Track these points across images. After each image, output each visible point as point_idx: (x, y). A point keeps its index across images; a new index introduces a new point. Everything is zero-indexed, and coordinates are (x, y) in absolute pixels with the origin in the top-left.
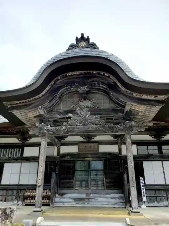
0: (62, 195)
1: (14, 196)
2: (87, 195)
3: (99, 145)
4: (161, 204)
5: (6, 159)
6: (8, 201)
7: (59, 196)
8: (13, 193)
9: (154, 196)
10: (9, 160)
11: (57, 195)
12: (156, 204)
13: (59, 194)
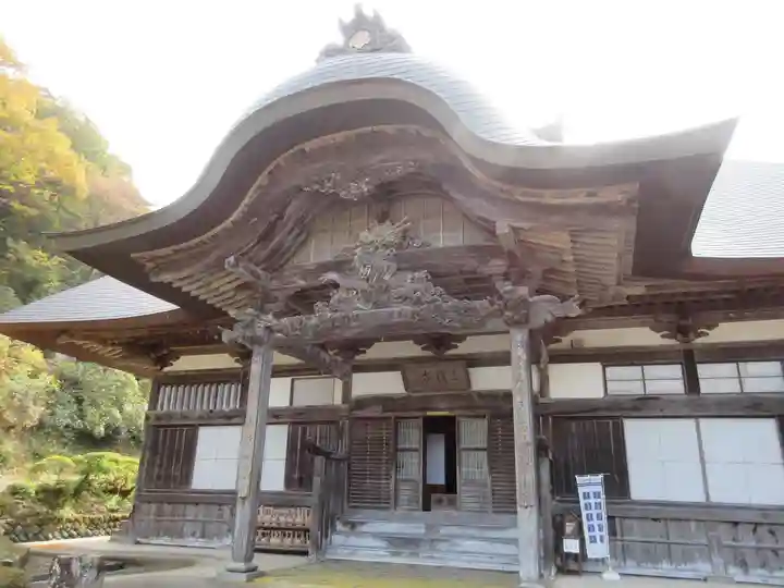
0: (353, 525)
1: (224, 522)
2: (429, 528)
3: (471, 370)
4: (686, 570)
5: (201, 418)
6: (210, 538)
7: (347, 529)
8: (221, 516)
9: (661, 540)
10: (210, 418)
11: (339, 526)
12: (665, 567)
13: (345, 523)
